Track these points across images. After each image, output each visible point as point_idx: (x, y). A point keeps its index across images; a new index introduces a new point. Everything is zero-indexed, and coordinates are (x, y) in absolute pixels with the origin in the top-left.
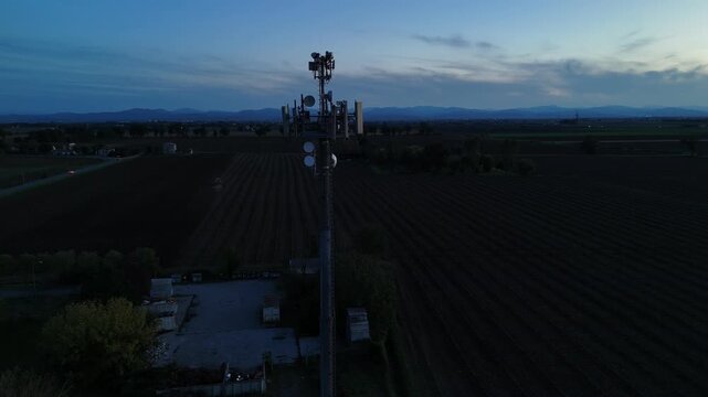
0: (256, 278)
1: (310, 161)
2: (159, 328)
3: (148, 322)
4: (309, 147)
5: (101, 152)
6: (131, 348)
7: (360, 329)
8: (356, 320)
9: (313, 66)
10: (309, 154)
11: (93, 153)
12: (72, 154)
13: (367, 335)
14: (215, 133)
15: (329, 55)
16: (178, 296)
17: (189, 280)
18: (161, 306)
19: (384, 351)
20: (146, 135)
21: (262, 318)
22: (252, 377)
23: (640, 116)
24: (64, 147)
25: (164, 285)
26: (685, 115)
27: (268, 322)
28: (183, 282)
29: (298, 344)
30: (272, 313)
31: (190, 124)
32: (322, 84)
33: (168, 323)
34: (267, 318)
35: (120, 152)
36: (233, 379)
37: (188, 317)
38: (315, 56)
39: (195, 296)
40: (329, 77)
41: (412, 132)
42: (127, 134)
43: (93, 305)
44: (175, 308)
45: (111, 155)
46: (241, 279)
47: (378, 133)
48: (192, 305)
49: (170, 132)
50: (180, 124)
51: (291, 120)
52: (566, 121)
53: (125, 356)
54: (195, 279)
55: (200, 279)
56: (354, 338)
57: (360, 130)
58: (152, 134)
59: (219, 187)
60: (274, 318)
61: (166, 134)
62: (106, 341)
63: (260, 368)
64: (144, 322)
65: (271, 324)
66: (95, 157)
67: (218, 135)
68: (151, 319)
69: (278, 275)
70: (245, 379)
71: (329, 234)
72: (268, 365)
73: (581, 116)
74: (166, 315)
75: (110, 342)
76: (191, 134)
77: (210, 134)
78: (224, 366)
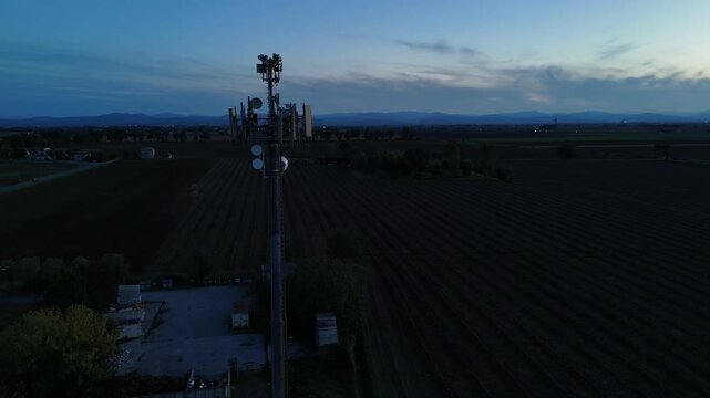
0: (228, 284)
1: (258, 164)
2: (121, 336)
3: (109, 331)
4: (257, 150)
5: (76, 156)
6: (90, 356)
7: (328, 334)
8: (324, 325)
9: (261, 69)
10: (258, 157)
11: (69, 159)
12: (46, 159)
13: (335, 340)
14: (196, 138)
15: (276, 57)
16: (147, 302)
17: (160, 287)
18: (127, 313)
19: (352, 356)
20: (125, 140)
21: (231, 325)
22: (216, 384)
23: (618, 121)
24: (39, 152)
25: (131, 292)
26: (662, 121)
27: (236, 329)
28: (152, 289)
29: (266, 350)
30: (241, 319)
31: (170, 129)
32: (270, 87)
33: (134, 331)
34: (235, 325)
35: (97, 157)
36: (197, 386)
37: (156, 324)
38: (263, 58)
39: (163, 302)
40: (277, 80)
41: (394, 137)
42: (105, 139)
43: (51, 312)
44: (142, 315)
45: (88, 159)
46: (213, 284)
47: (361, 138)
48: (161, 311)
49: (150, 137)
50: (159, 129)
51: (240, 123)
52: (546, 126)
53: (84, 365)
54: (164, 286)
55: (170, 285)
56: (322, 343)
57: (309, 133)
58: (130, 139)
59: (196, 193)
60: (243, 324)
61: (145, 139)
62: (64, 349)
63: (225, 375)
64: (104, 330)
65: (241, 330)
66: (70, 162)
67: (199, 139)
68: (112, 327)
69: (250, 281)
70: (209, 386)
71: (279, 238)
72: (234, 371)
73: (559, 121)
74: (131, 322)
75: (68, 351)
76: (171, 139)
77: (191, 139)
78: (189, 373)
